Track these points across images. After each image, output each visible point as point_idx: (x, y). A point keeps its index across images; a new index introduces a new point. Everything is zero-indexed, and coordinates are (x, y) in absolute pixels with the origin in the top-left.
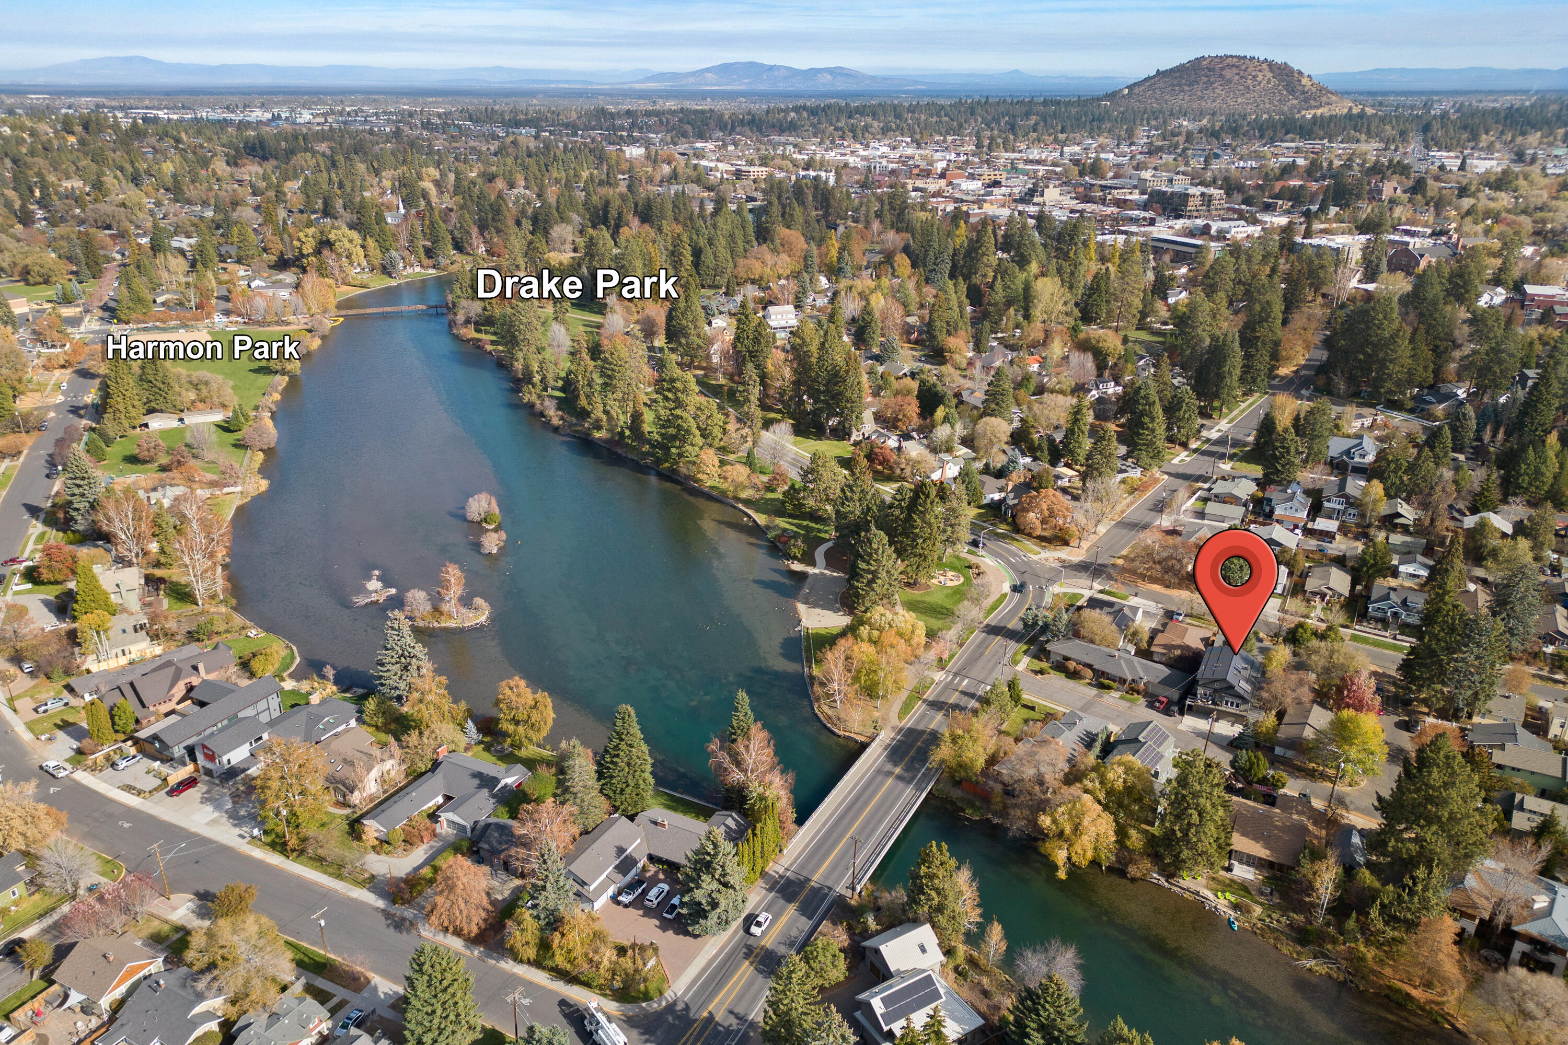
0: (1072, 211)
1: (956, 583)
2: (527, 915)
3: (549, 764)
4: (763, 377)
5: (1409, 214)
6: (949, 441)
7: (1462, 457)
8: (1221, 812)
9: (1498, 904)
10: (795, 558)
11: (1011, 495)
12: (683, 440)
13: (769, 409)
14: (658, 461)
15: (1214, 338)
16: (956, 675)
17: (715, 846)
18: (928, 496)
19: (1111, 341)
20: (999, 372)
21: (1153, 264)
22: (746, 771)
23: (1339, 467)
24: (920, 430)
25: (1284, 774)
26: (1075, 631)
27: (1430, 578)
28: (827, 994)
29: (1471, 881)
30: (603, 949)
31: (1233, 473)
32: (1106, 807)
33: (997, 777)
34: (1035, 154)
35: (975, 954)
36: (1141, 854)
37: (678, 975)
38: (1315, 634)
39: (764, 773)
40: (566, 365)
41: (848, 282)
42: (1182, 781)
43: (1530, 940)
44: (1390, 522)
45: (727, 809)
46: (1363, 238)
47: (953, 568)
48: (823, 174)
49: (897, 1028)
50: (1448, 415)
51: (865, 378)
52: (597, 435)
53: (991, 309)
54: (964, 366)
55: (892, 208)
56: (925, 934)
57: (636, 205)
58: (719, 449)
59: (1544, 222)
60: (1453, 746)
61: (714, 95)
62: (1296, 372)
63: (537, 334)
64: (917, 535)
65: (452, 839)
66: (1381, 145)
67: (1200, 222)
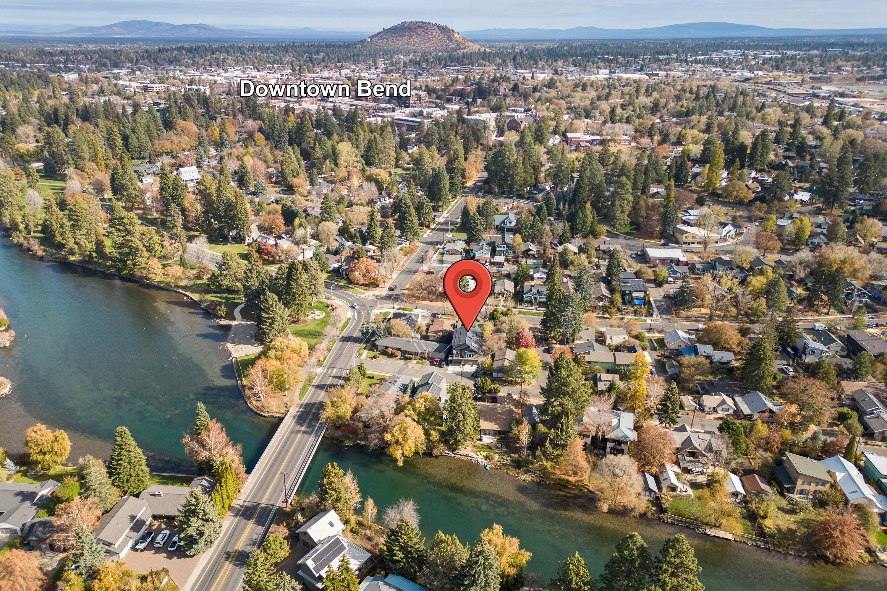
0: (351, 105)
1: (321, 317)
2: (72, 576)
3: (72, 475)
4: (183, 211)
5: (513, 101)
6: (305, 237)
7: (552, 219)
8: (473, 411)
9: (598, 427)
10: (221, 317)
11: (344, 264)
12: (135, 255)
13: (191, 229)
14: (119, 270)
15: (434, 170)
16: (329, 368)
17: (197, 499)
18: (297, 270)
19: (382, 174)
20: (326, 197)
21: (398, 132)
22: (210, 450)
23: (501, 229)
24: (287, 233)
25: (498, 386)
26: (389, 332)
27: (547, 279)
28: (279, 567)
29: (585, 419)
30: (130, 581)
31: (454, 238)
32: (418, 422)
33: (359, 420)
34: (326, 74)
35: (361, 519)
36: (439, 442)
37: (183, 583)
38: (502, 313)
39: (222, 449)
40: (42, 216)
41: (229, 151)
42: (453, 400)
43: (613, 441)
44: (526, 254)
45: (200, 475)
46: (495, 114)
47: (318, 308)
48: (202, 88)
49: (323, 573)
50: (544, 199)
51: (248, 206)
52: (72, 258)
53: (316, 161)
54: (306, 194)
55: (248, 106)
56: (332, 516)
57: (77, 110)
58: (160, 258)
59: (570, 103)
60: (569, 357)
61: (122, 41)
62: (475, 184)
63: (18, 198)
64: (294, 293)
65: (7, 540)
66: (496, 68)
67: (417, 109)
